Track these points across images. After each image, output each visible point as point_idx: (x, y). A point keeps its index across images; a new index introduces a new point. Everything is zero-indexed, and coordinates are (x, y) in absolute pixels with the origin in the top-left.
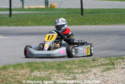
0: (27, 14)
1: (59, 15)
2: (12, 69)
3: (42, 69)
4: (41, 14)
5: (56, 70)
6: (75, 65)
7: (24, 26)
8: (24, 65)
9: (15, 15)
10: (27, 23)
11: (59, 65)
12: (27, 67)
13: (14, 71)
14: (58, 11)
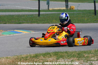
0: (52, 14)
1: (77, 15)
2: (42, 57)
3: (66, 57)
5: (77, 58)
6: (92, 54)
7: (50, 23)
8: (51, 54)
9: (43, 15)
10: (52, 21)
11: (79, 54)
12: (54, 55)
13: (44, 59)
14: (77, 12)
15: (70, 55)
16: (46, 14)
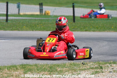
3: (35, 71)
4: (35, 20)
5: (48, 72)
6: (66, 68)
8: (18, 67)
9: (12, 20)
10: (22, 28)
11: (51, 68)
12: (21, 68)
13: (9, 72)
14: (52, 17)
15: (40, 69)
16: (15, 19)
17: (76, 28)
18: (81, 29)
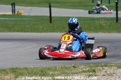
1: (28, 22)
3: (26, 75)
5: (40, 76)
6: (58, 71)
14: (28, 18)
17: (55, 29)
18: (60, 29)
